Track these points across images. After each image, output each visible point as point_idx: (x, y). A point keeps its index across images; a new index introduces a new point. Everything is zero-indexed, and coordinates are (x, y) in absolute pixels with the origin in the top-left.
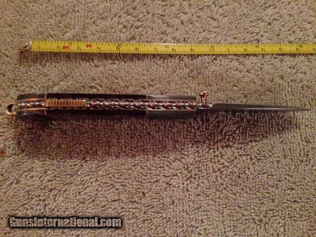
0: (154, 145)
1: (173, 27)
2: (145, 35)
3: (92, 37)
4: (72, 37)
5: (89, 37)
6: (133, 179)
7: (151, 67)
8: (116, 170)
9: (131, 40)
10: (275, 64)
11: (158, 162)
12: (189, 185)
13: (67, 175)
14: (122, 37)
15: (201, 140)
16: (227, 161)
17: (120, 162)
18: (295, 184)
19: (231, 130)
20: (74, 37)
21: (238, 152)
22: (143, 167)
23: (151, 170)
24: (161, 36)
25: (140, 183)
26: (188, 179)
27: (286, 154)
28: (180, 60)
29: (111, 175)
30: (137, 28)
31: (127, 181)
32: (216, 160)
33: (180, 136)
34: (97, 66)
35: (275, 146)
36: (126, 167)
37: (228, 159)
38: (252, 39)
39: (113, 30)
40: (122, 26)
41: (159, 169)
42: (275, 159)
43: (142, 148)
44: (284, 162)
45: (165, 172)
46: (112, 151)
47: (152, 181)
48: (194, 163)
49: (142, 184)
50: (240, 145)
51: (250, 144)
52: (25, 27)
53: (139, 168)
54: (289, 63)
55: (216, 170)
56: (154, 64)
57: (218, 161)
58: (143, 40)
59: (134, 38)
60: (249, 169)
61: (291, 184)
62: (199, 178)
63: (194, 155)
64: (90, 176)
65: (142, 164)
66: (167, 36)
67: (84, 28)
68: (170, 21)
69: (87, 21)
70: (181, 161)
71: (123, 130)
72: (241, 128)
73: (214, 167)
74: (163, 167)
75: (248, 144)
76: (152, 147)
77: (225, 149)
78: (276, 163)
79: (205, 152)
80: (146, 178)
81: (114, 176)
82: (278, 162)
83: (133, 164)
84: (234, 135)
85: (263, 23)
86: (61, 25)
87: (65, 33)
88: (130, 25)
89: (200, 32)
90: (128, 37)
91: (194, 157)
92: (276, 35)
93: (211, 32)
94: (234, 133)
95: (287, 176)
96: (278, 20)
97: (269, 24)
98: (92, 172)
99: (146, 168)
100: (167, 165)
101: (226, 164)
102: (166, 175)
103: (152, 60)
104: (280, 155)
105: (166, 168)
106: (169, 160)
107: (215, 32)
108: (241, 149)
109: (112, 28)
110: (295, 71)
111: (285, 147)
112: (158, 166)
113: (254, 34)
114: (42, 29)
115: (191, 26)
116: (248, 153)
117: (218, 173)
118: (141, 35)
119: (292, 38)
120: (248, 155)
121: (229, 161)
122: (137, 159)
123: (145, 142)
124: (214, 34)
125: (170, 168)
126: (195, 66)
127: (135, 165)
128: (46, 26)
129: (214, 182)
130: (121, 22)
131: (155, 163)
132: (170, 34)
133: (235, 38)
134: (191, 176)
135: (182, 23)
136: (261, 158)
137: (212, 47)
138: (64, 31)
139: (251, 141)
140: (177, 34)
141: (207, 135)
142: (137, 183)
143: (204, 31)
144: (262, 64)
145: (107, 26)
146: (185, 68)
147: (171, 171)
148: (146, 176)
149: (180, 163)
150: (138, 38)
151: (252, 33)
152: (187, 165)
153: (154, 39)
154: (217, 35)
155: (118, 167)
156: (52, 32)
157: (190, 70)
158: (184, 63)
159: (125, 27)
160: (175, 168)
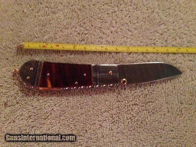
0: (93, 103)
1: (106, 34)
2: (90, 39)
3: (59, 39)
4: (48, 38)
5: (58, 38)
6: (81, 122)
7: (93, 57)
8: (71, 116)
9: (82, 41)
10: (164, 57)
11: (95, 113)
12: (113, 127)
13: (42, 119)
14: (77, 39)
15: (121, 101)
16: (135, 113)
17: (73, 112)
18: (174, 128)
19: (138, 95)
20: (49, 39)
21: (142, 108)
22: (86, 115)
23: (91, 117)
24: (99, 39)
25: (84, 125)
26: (112, 123)
27: (169, 110)
28: (110, 54)
29: (68, 119)
30: (85, 34)
31: (77, 123)
32: (129, 113)
33: (108, 97)
34: (62, 56)
35: (163, 105)
36: (77, 115)
37: (136, 112)
38: (151, 43)
39: (72, 35)
40: (77, 33)
41: (96, 116)
42: (162, 113)
43: (86, 104)
44: (167, 114)
45: (99, 118)
46: (69, 105)
47: (91, 123)
48: (116, 113)
49: (86, 125)
50: (143, 104)
51: (148, 103)
52: (21, 32)
53: (84, 115)
54: (172, 57)
55: (129, 118)
56: (95, 55)
57: (130, 113)
58: (89, 41)
59: (83, 40)
60: (147, 118)
61: (171, 128)
62: (119, 122)
63: (116, 109)
64: (55, 120)
65: (86, 114)
66: (102, 39)
67: (55, 33)
68: (104, 31)
69: (57, 30)
70: (108, 112)
71: (76, 93)
72: (144, 94)
73: (128, 117)
74: (98, 115)
75: (147, 104)
76: (92, 103)
77: (134, 106)
78: (163, 115)
79: (122, 107)
80: (88, 121)
81: (69, 120)
82: (164, 114)
83: (81, 113)
84: (139, 98)
85: (158, 34)
86: (42, 31)
87: (44, 36)
88: (82, 32)
89: (122, 38)
90: (80, 39)
91: (116, 110)
92: (165, 41)
93: (128, 38)
94: (139, 97)
95: (169, 123)
96: (166, 32)
97: (161, 34)
98: (57, 117)
99: (88, 116)
100: (101, 114)
101: (134, 115)
102: (100, 120)
103: (94, 54)
104: (166, 110)
105: (100, 116)
106: (101, 111)
107: (130, 38)
108: (143, 106)
109: (71, 34)
110: (175, 62)
111: (168, 106)
112: (95, 115)
113: (153, 40)
114: (31, 33)
115: (116, 34)
116: (147, 109)
117: (130, 120)
118: (88, 39)
119: (174, 43)
120: (147, 110)
121: (136, 113)
122: (83, 110)
123: (88, 101)
124: (129, 39)
125: (102, 116)
126: (118, 57)
127: (82, 114)
128: (33, 32)
129: (127, 125)
130: (76, 31)
131: (93, 113)
132: (104, 39)
133: (141, 42)
134: (114, 121)
135: (111, 32)
136: (155, 112)
137: (128, 48)
138: (44, 35)
139: (149, 102)
140: (109, 39)
141: (124, 98)
142: (83, 124)
143: (124, 37)
144: (156, 57)
145: (69, 33)
146: (112, 58)
147: (103, 118)
148: (88, 120)
149: (108, 113)
150: (86, 40)
151: (152, 39)
152: (112, 115)
153: (95, 41)
154: (131, 40)
155: (72, 114)
156: (37, 35)
157: (115, 60)
158: (112, 55)
159: (79, 33)
160: (105, 116)
